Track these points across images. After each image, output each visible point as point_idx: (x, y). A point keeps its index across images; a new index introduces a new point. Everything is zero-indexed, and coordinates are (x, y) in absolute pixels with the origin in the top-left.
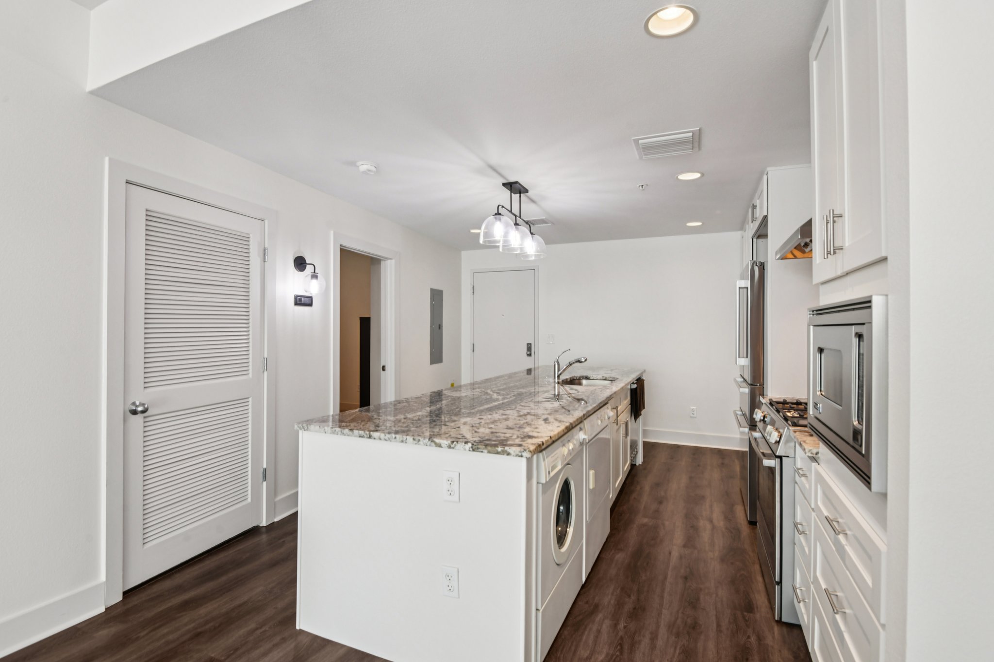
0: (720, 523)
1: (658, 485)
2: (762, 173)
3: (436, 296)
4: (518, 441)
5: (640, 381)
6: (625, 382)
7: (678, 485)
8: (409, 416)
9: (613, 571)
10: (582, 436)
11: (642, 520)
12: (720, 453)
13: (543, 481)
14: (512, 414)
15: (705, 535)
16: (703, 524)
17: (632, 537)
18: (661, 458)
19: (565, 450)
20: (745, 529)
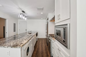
0: (44, 46)
1: (39, 43)
2: (48, 14)
3: (15, 24)
4: (20, 45)
5: (37, 33)
6: (36, 33)
7: (41, 42)
8: (4, 41)
9: (34, 54)
10: (31, 41)
11: (37, 47)
12: (44, 38)
13: (24, 49)
14: (21, 39)
15: (43, 48)
16: (43, 46)
17: (36, 49)
18: (39, 40)
19: (28, 44)
20: (47, 46)
